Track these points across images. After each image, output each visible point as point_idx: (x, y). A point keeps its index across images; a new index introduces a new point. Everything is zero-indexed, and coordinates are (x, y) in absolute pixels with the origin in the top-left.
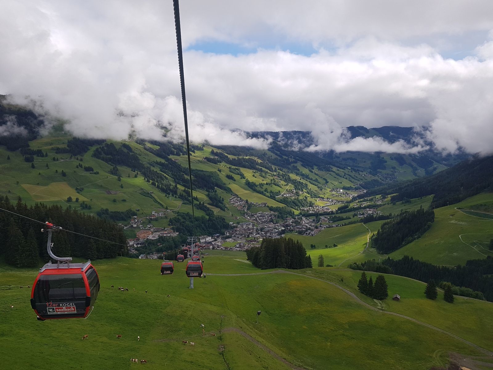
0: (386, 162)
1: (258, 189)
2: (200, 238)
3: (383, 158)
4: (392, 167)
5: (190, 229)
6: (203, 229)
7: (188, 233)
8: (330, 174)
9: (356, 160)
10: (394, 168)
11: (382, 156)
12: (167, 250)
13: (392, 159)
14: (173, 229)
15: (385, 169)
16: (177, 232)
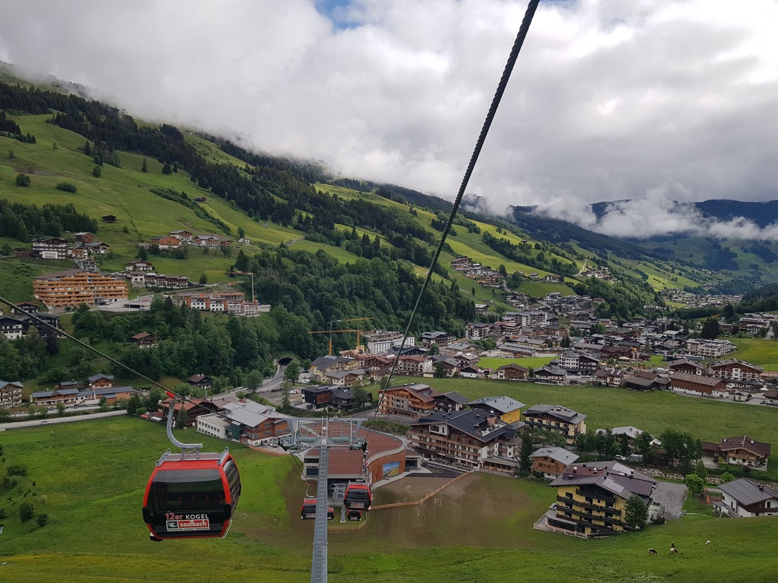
0: (736, 256)
1: (519, 253)
2: (368, 336)
3: (728, 249)
4: (750, 265)
5: (323, 295)
6: (380, 306)
7: (312, 309)
8: (644, 264)
9: (673, 252)
10: (755, 267)
11: (723, 245)
12: (185, 371)
13: (746, 251)
14: (246, 288)
15: (737, 269)
16: (262, 301)
